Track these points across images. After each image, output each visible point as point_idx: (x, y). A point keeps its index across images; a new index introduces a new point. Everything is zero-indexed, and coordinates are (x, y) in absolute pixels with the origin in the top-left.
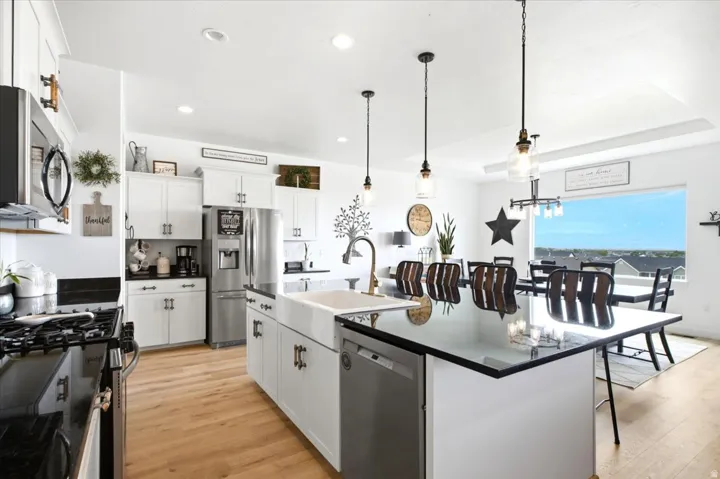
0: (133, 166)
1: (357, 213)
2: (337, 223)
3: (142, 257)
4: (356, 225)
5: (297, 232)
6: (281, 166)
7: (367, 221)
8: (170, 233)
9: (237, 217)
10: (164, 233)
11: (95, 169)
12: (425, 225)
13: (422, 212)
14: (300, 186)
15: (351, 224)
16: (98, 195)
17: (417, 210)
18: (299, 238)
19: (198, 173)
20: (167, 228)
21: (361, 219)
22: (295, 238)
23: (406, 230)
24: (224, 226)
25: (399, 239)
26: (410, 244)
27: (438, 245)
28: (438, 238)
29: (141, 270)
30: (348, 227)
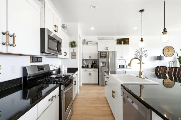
0: (84, 43)
1: (143, 50)
2: (135, 54)
3: (85, 63)
4: (142, 54)
5: (122, 57)
6: (118, 39)
7: (146, 53)
8: (91, 58)
9: (105, 53)
10: (90, 58)
11: (73, 44)
12: (171, 53)
13: (170, 49)
14: (123, 44)
15: (140, 54)
16: (74, 50)
17: (167, 48)
18: (123, 59)
19: (97, 43)
20: (90, 57)
21: (144, 52)
22: (122, 59)
23: (162, 55)
24: (102, 56)
25: (159, 58)
26: (164, 60)
27: (178, 60)
28: (177, 57)
29: (85, 66)
30: (139, 55)
